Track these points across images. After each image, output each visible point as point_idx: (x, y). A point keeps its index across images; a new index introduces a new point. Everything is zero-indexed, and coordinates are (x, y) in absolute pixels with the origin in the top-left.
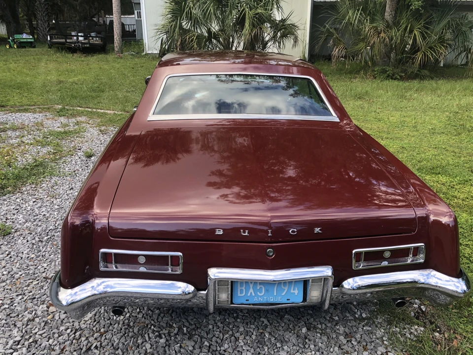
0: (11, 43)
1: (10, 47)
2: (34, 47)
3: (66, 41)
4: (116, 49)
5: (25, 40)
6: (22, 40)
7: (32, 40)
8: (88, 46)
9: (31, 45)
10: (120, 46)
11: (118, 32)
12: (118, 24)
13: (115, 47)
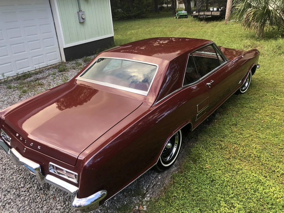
0: (177, 16)
1: (176, 18)
2: (187, 18)
3: (199, 14)
4: (226, 18)
5: (183, 14)
6: (181, 14)
7: (187, 14)
8: (210, 16)
9: (185, 16)
10: (229, 16)
11: (229, 8)
12: (229, 2)
13: (226, 17)
